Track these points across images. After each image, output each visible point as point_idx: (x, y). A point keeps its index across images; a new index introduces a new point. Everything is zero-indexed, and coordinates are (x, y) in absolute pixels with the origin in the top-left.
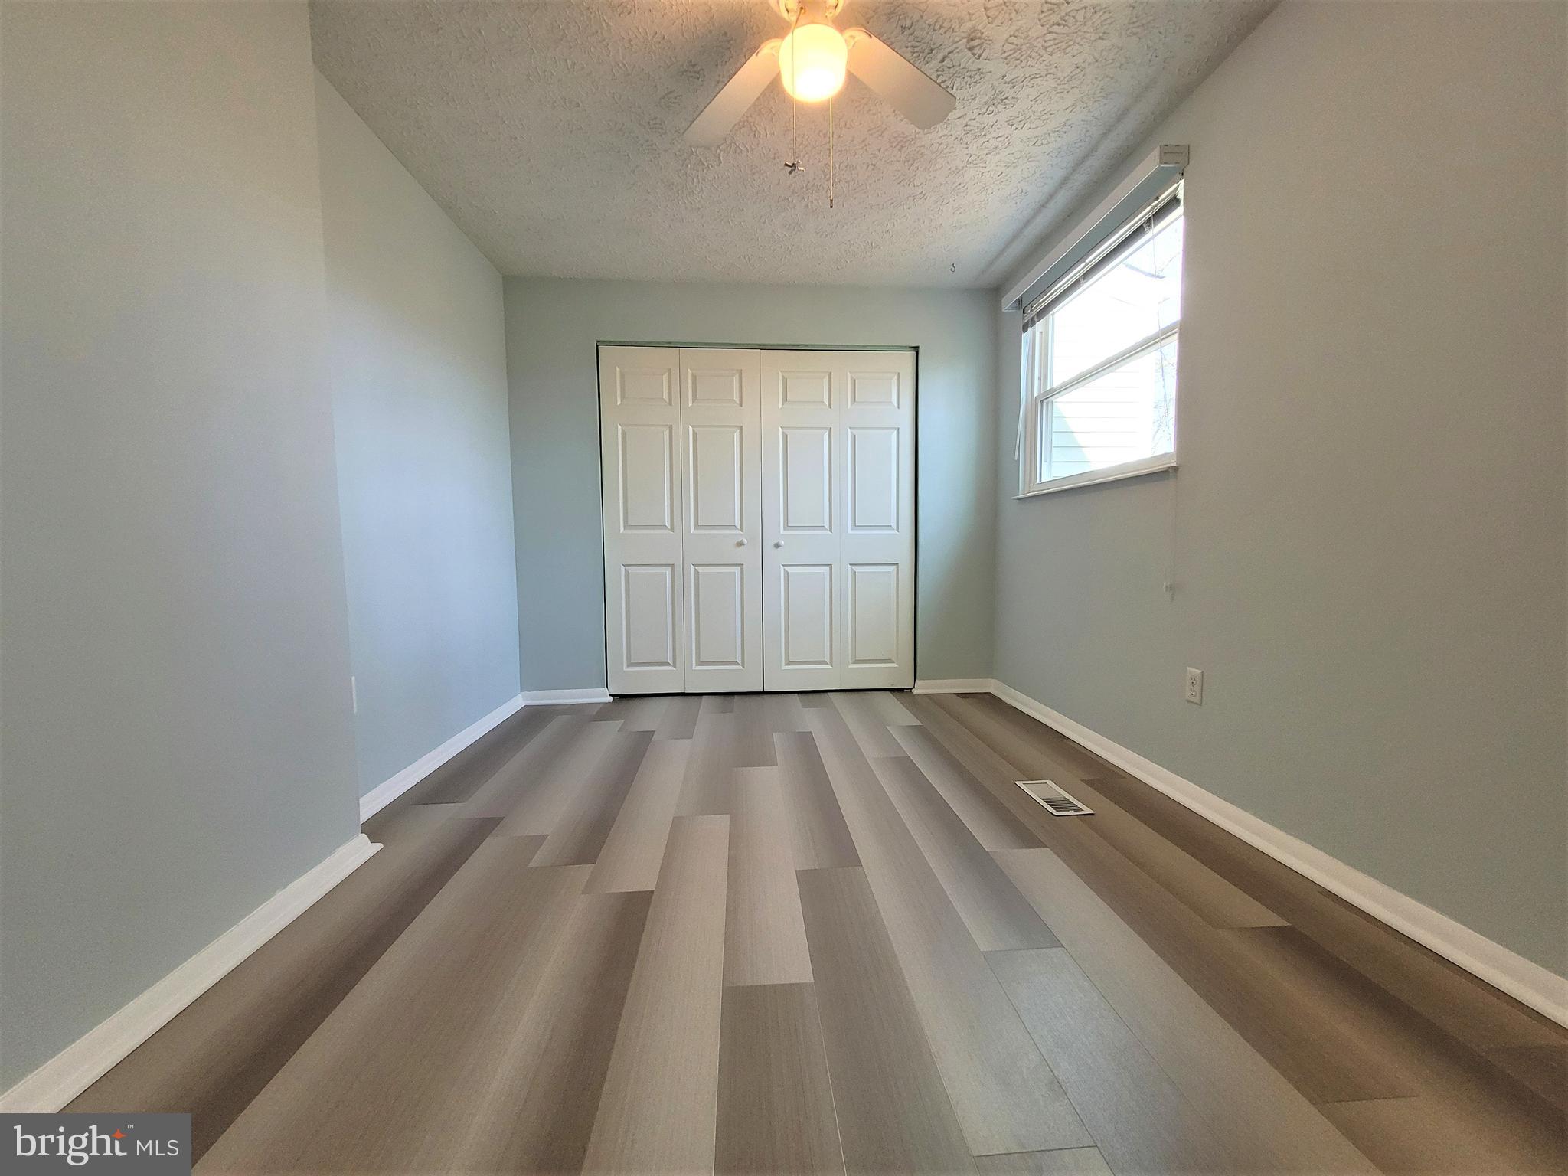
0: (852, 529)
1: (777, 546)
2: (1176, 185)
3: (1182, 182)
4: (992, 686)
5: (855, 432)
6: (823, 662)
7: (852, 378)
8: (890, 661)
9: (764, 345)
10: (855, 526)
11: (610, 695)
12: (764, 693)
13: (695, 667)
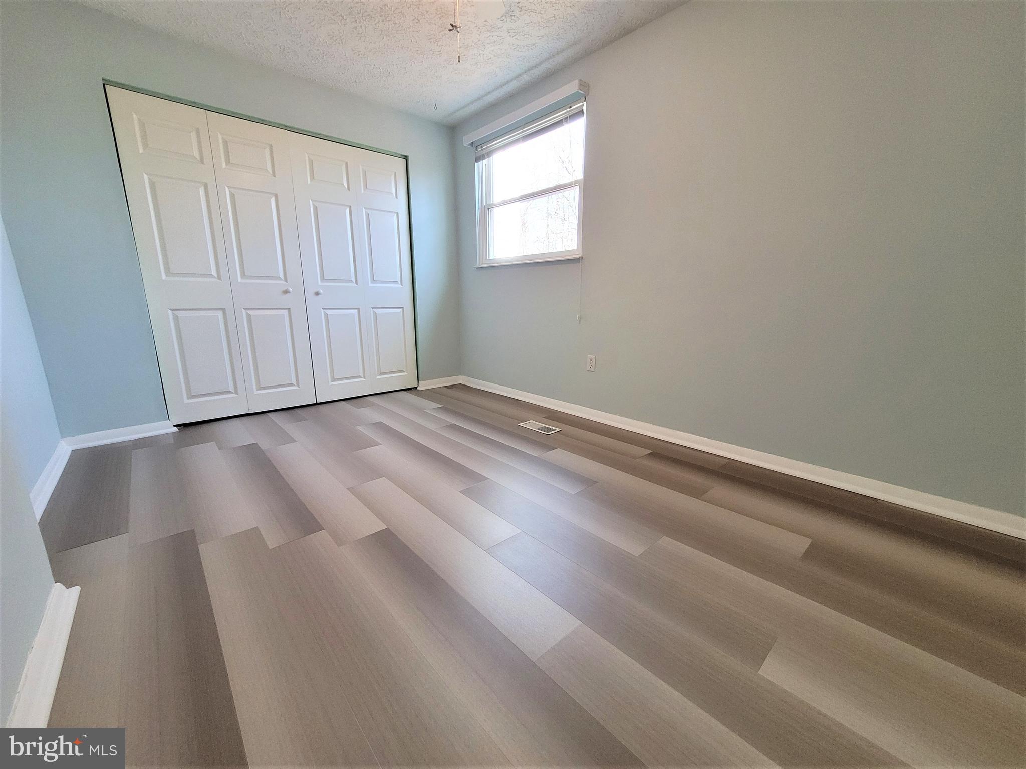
0: (371, 283)
1: (317, 294)
2: (581, 104)
3: (585, 103)
4: (461, 380)
5: (368, 211)
6: (359, 377)
7: (363, 170)
8: (402, 371)
9: (292, 128)
10: (373, 281)
11: (174, 426)
12: (317, 404)
13: (256, 392)
